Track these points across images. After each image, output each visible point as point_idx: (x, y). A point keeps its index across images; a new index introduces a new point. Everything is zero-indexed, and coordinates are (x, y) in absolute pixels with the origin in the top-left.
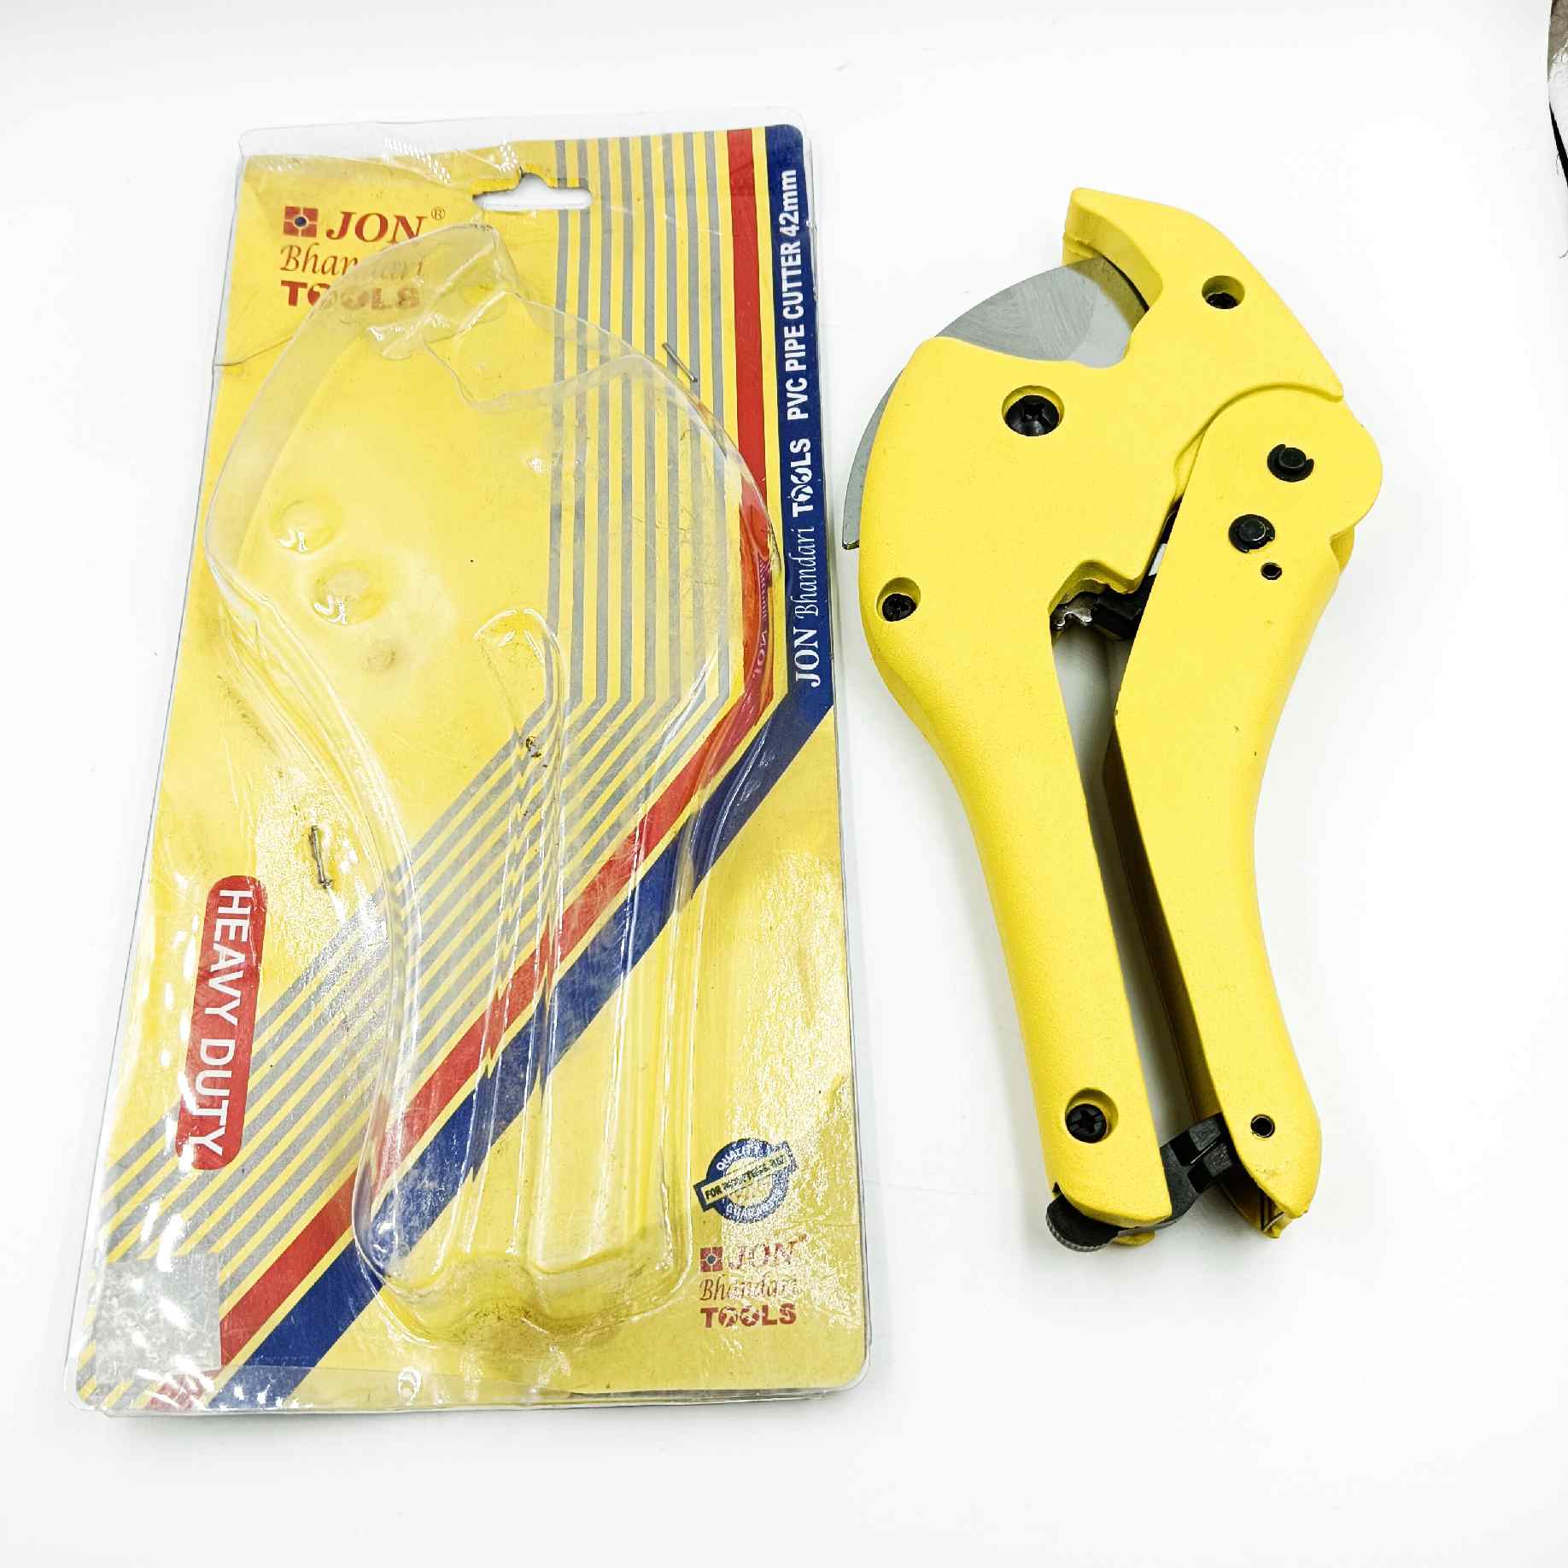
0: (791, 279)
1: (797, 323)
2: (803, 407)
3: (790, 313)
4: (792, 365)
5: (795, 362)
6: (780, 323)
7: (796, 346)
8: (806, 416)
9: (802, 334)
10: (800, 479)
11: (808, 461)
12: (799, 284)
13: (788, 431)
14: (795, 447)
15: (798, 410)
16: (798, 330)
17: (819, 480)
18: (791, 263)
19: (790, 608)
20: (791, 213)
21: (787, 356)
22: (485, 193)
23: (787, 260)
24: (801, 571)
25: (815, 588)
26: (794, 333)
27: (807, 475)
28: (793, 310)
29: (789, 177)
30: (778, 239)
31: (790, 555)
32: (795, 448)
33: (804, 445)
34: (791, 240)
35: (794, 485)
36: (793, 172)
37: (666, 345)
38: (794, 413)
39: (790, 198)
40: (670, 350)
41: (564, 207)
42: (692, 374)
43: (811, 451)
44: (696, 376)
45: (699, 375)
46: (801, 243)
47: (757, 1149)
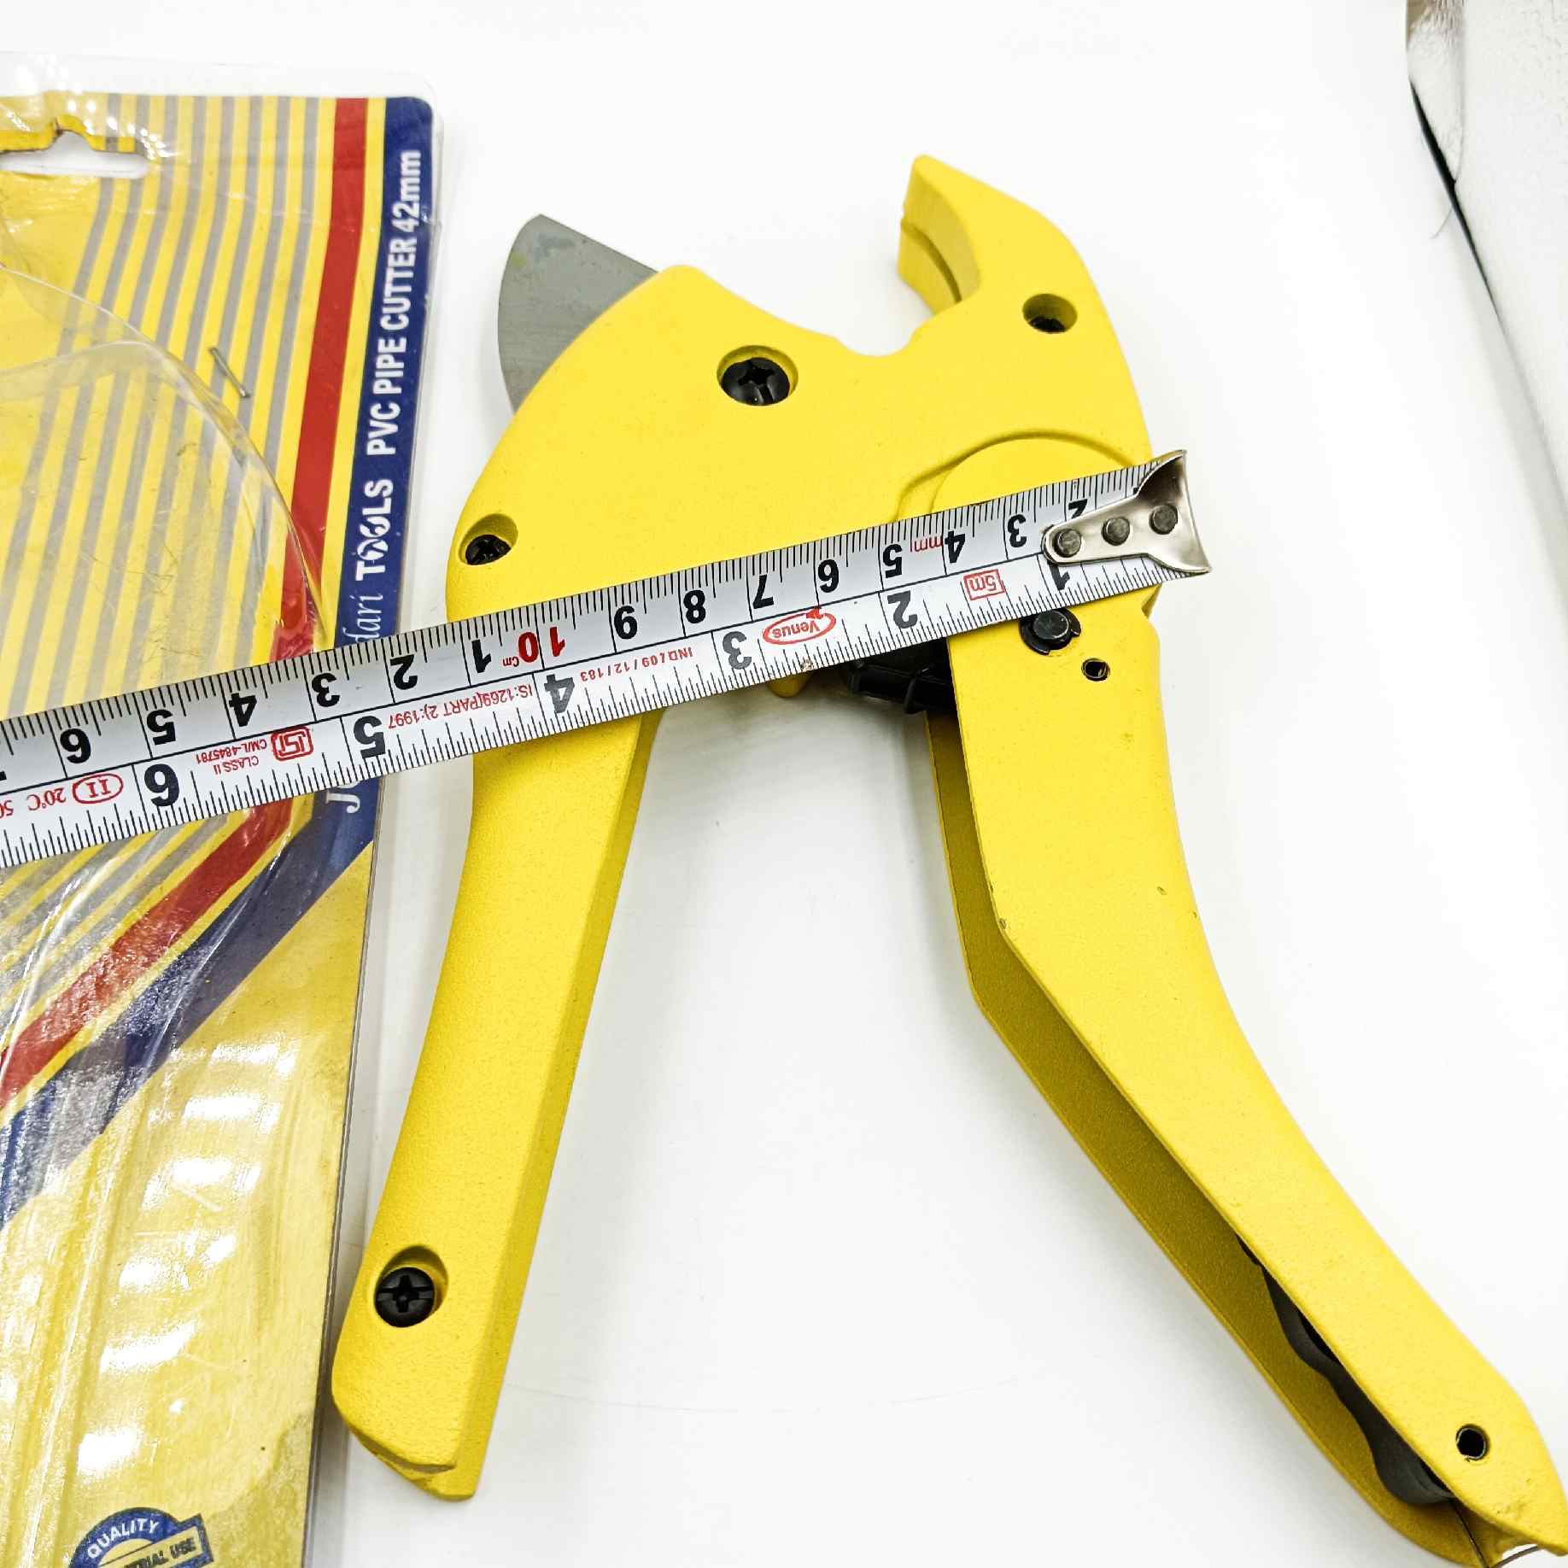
0: (397, 282)
1: (396, 335)
2: (389, 440)
3: (390, 322)
4: (383, 386)
5: (388, 383)
6: (375, 332)
7: (392, 363)
8: (392, 451)
9: (402, 347)
10: (372, 532)
11: (387, 508)
12: (408, 289)
13: (365, 468)
14: (372, 489)
15: (381, 443)
16: (397, 343)
17: (398, 534)
18: (401, 262)
20: (410, 203)
21: (378, 374)
23: (396, 259)
26: (392, 347)
27: (382, 526)
28: (394, 319)
29: (411, 159)
30: (388, 231)
31: (344, 630)
32: (371, 491)
33: (385, 488)
34: (404, 235)
35: (364, 538)
36: (417, 155)
37: (213, 351)
38: (376, 447)
39: (410, 185)
40: (219, 356)
41: (111, 174)
42: (244, 389)
43: (392, 496)
44: (250, 392)
45: (252, 389)
46: (418, 241)
47: (153, 1526)
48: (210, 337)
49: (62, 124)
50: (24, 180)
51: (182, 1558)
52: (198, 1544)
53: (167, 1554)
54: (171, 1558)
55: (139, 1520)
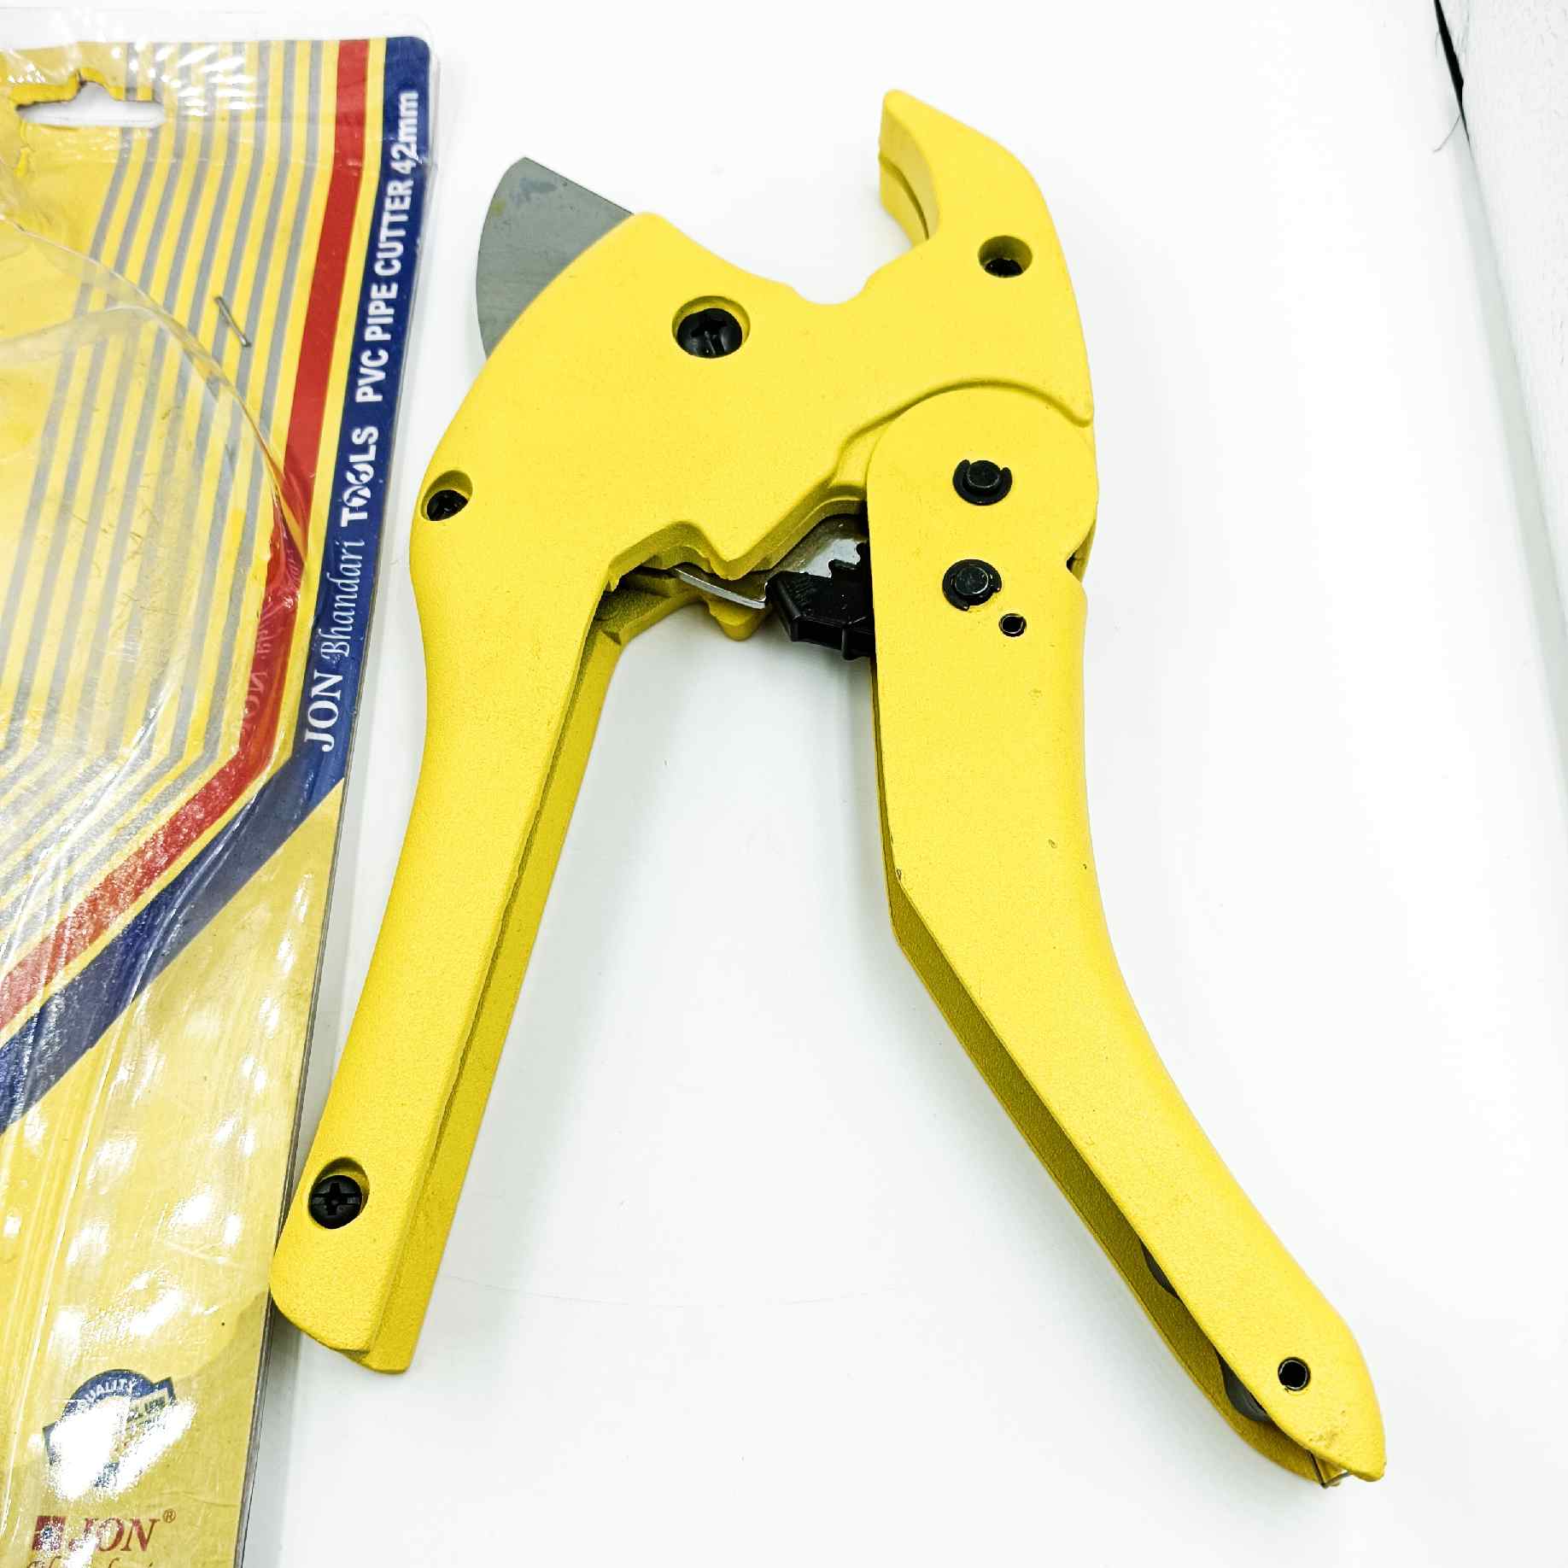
0: (393, 226)
1: (388, 281)
2: (377, 387)
3: (383, 267)
4: (374, 333)
5: (378, 330)
6: (370, 278)
7: (384, 310)
8: (379, 398)
9: (393, 294)
10: (358, 479)
11: (372, 455)
12: (401, 233)
13: (355, 414)
14: (359, 436)
15: (369, 390)
16: (389, 289)
17: (381, 481)
18: (397, 205)
19: (315, 641)
20: (408, 145)
21: (370, 321)
22: (35, 103)
23: (393, 201)
24: (338, 597)
25: (352, 620)
26: (384, 293)
27: (367, 473)
28: (388, 264)
29: (409, 100)
30: (387, 174)
31: (328, 574)
33: (371, 435)
34: (401, 177)
35: (350, 485)
36: (414, 95)
37: (219, 300)
38: (365, 394)
39: (408, 126)
40: (223, 306)
41: (129, 124)
42: (244, 337)
43: (377, 443)
44: (251, 341)
45: (253, 339)
46: (415, 183)
47: (132, 1385)
48: (215, 287)
49: (85, 76)
50: (47, 132)
53: (142, 1410)
54: (145, 1414)
55: (120, 1380)
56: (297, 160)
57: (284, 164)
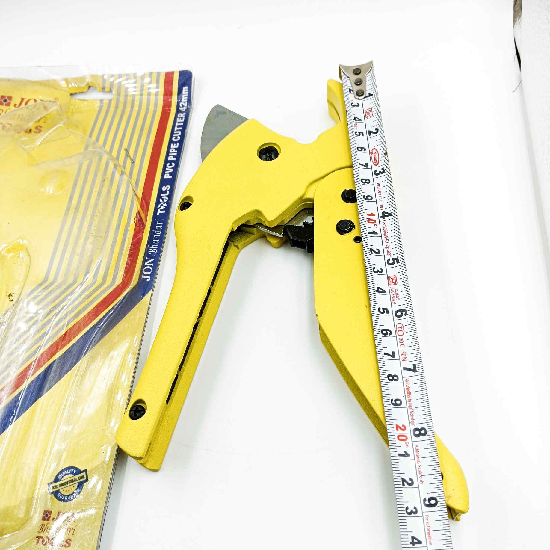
0: (179, 126)
1: (176, 143)
2: (171, 174)
3: (175, 139)
4: (171, 158)
5: (172, 157)
6: (171, 142)
7: (174, 151)
8: (171, 177)
9: (177, 146)
10: (163, 201)
11: (167, 194)
12: (181, 128)
13: (164, 182)
14: (164, 188)
19: (147, 249)
20: (185, 102)
21: (170, 154)
22: (76, 93)
23: (179, 119)
24: (155, 236)
25: (158, 243)
26: (175, 146)
27: (166, 199)
29: (185, 89)
30: (178, 111)
31: (152, 229)
32: (164, 189)
33: (168, 188)
34: (182, 112)
35: (161, 203)
36: (187, 87)
37: (126, 149)
38: (167, 176)
39: (185, 97)
40: (127, 150)
41: (103, 99)
42: (132, 160)
43: (170, 190)
44: (134, 161)
45: (135, 160)
46: (186, 113)
47: (75, 471)
48: (125, 146)
49: (90, 84)
50: (78, 101)
51: (81, 480)
52: (85, 476)
53: (77, 479)
54: (78, 480)
55: (72, 469)
56: (152, 108)
57: (147, 109)
